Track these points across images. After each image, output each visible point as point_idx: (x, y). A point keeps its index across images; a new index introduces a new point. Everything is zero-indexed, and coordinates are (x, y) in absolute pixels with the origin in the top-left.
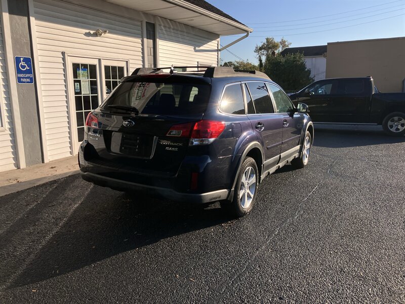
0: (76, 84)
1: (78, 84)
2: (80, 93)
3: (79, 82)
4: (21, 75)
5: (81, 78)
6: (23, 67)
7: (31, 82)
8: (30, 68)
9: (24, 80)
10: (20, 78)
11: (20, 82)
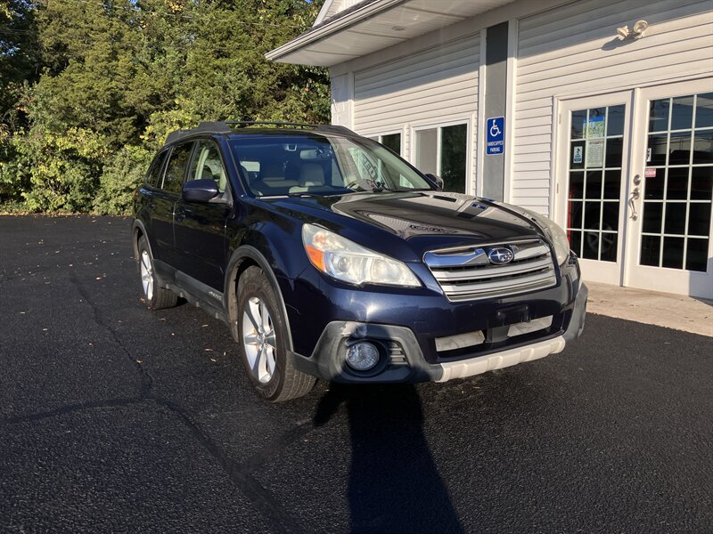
0: (576, 148)
1: (581, 148)
2: (582, 165)
3: (583, 144)
4: (491, 144)
5: (588, 137)
6: (494, 132)
7: (501, 152)
8: (502, 133)
9: (492, 150)
10: (489, 148)
11: (489, 152)
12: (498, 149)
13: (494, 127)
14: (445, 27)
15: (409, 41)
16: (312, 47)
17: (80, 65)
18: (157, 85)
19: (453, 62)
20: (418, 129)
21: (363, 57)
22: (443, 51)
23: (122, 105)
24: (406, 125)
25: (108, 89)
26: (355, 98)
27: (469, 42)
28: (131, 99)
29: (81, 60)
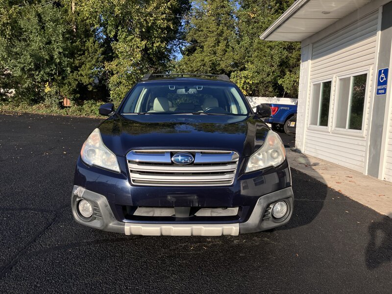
4: (379, 87)
6: (382, 78)
7: (385, 93)
8: (387, 80)
9: (380, 92)
10: (378, 90)
11: (378, 93)
12: (383, 91)
13: (383, 75)
14: (360, 8)
15: (340, 20)
16: (279, 30)
17: (202, 49)
18: (236, 57)
19: (363, 31)
20: (341, 78)
21: (317, 33)
22: (359, 24)
23: (218, 68)
24: (334, 76)
25: (210, 61)
26: (312, 59)
27: (372, 17)
28: (223, 65)
29: (202, 47)
